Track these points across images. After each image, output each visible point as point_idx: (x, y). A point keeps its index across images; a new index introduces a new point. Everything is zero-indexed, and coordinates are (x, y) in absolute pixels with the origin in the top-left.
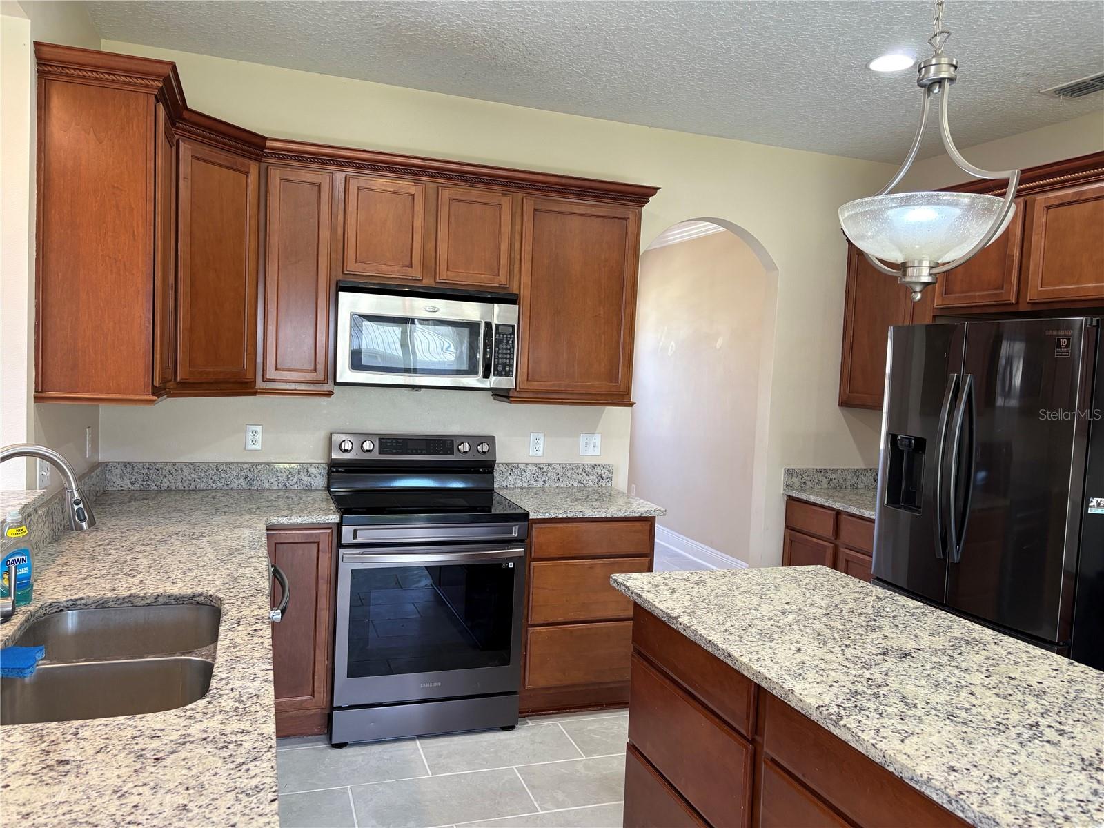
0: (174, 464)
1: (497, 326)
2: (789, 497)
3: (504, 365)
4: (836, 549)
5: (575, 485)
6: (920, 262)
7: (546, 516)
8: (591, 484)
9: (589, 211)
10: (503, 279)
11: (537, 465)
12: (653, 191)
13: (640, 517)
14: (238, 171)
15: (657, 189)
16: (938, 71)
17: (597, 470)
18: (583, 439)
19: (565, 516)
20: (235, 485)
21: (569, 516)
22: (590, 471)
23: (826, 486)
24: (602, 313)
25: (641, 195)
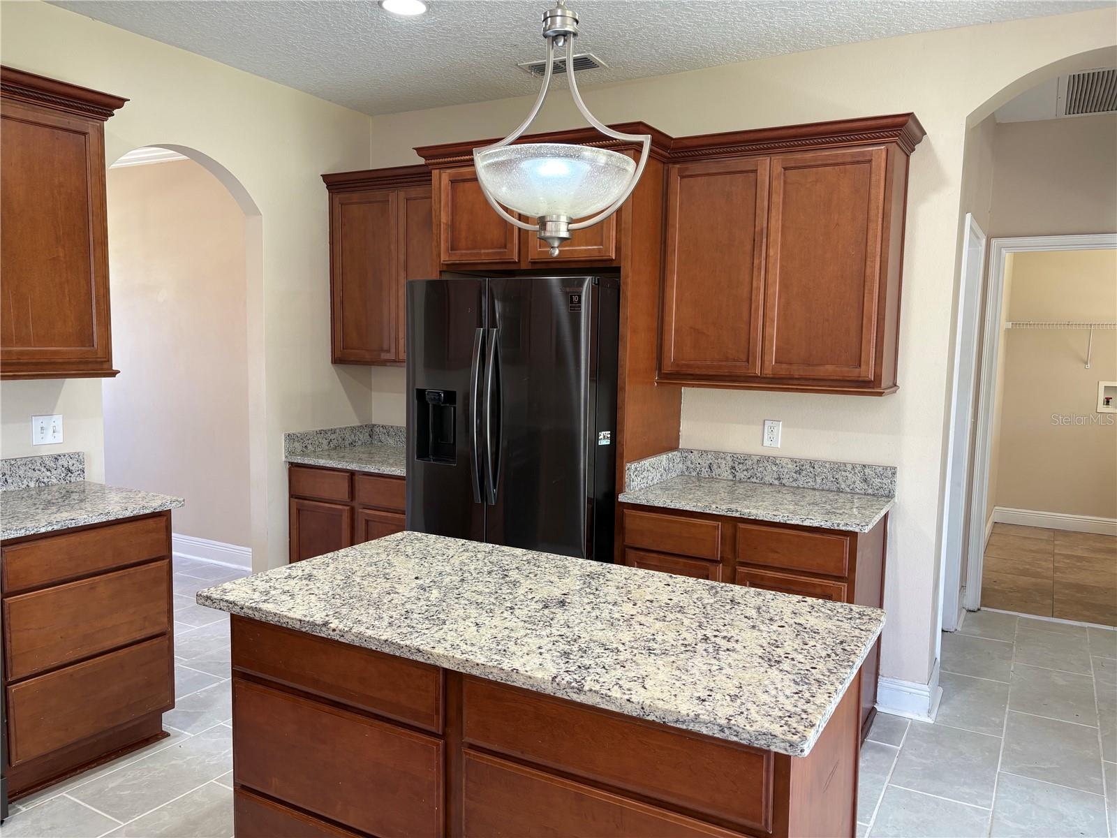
2: (292, 464)
4: (352, 510)
5: (32, 485)
6: (558, 216)
7: (22, 533)
8: (54, 481)
9: (31, 116)
12: (119, 102)
13: (152, 512)
15: (124, 100)
17: (62, 462)
18: (37, 423)
19: (50, 529)
21: (56, 528)
22: (52, 464)
23: (327, 448)
24: (61, 255)
25: (105, 105)
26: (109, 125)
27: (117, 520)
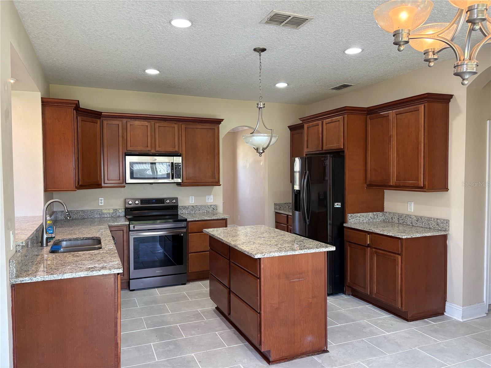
0: (77, 211)
1: (175, 163)
2: (276, 212)
3: (178, 175)
4: (288, 226)
5: (205, 212)
6: (260, 148)
7: (193, 220)
8: (210, 211)
9: (203, 127)
10: (176, 149)
11: (192, 206)
12: (222, 120)
13: (222, 219)
14: (94, 123)
15: (223, 119)
16: (260, 106)
17: (212, 206)
18: (207, 197)
19: (198, 219)
20: (96, 217)
21: (200, 219)
22: (210, 207)
23: (288, 208)
24: (209, 157)
25: (219, 122)
26: (220, 126)
27: (213, 219)
